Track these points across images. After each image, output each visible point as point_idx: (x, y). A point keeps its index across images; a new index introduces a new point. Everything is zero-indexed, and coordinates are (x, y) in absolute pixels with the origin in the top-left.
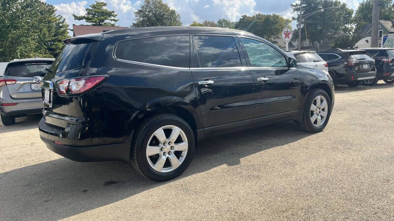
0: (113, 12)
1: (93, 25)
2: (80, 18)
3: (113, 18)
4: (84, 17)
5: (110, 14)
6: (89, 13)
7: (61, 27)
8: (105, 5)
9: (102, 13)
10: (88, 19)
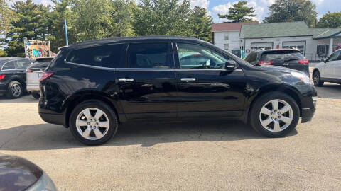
0: (252, 8)
1: (233, 22)
2: (223, 17)
3: (251, 14)
4: (226, 16)
5: (248, 11)
6: (231, 12)
7: (209, 25)
8: (245, 3)
9: (242, 10)
10: (229, 17)
